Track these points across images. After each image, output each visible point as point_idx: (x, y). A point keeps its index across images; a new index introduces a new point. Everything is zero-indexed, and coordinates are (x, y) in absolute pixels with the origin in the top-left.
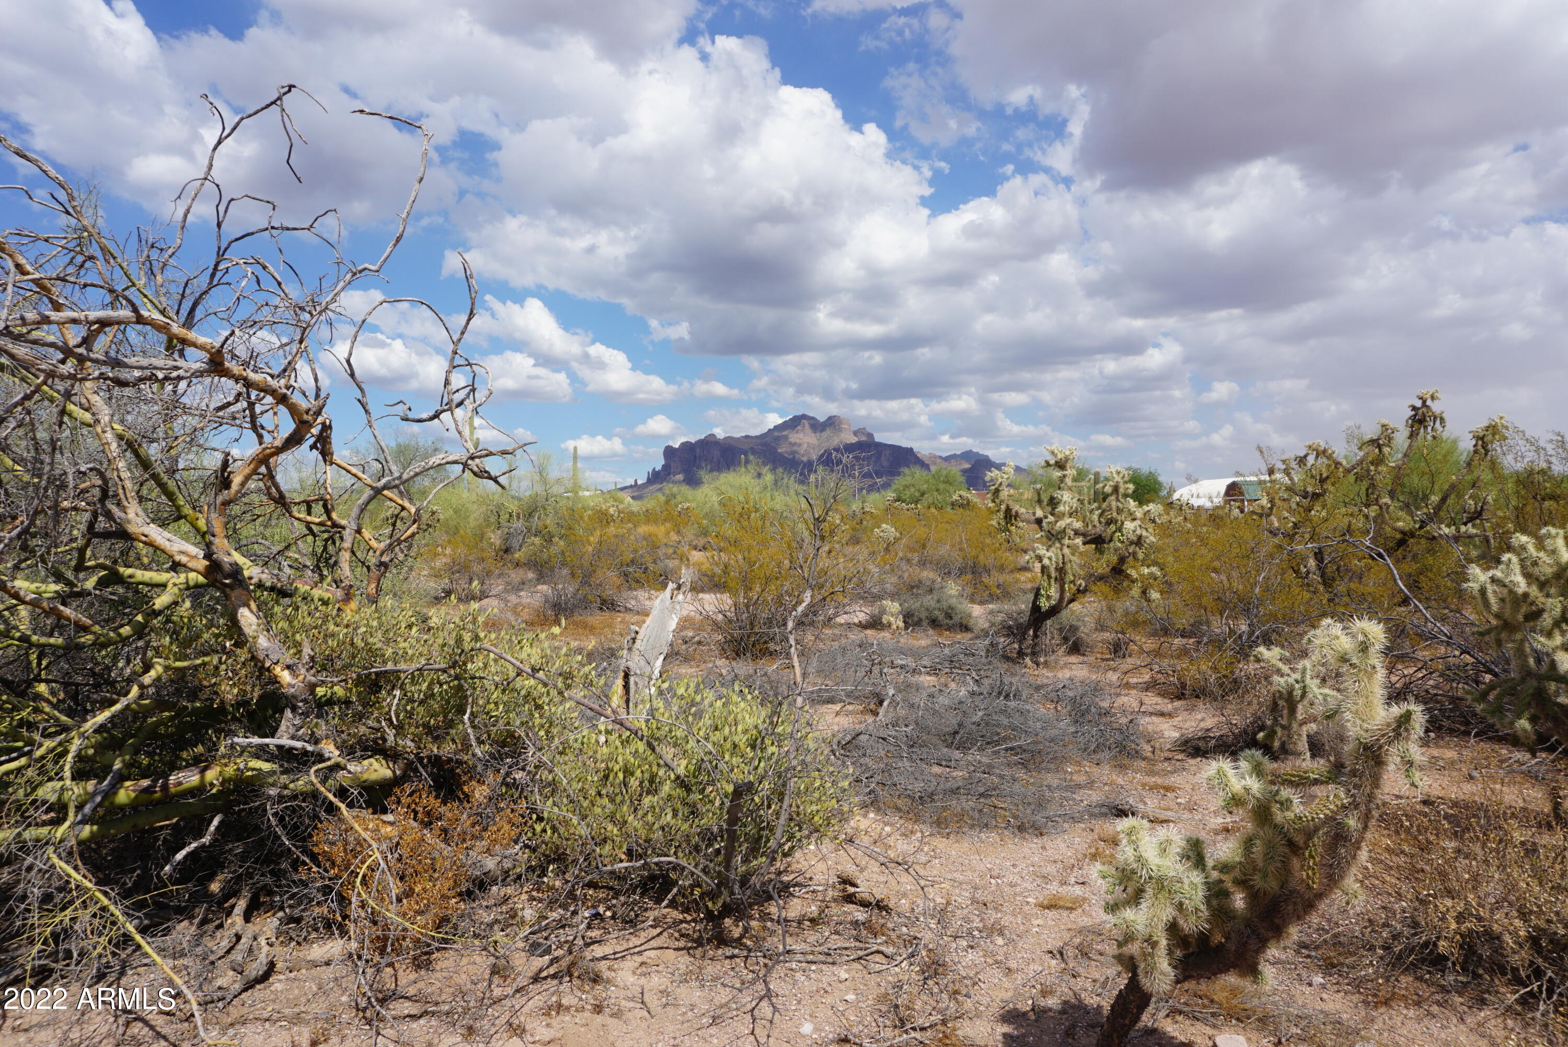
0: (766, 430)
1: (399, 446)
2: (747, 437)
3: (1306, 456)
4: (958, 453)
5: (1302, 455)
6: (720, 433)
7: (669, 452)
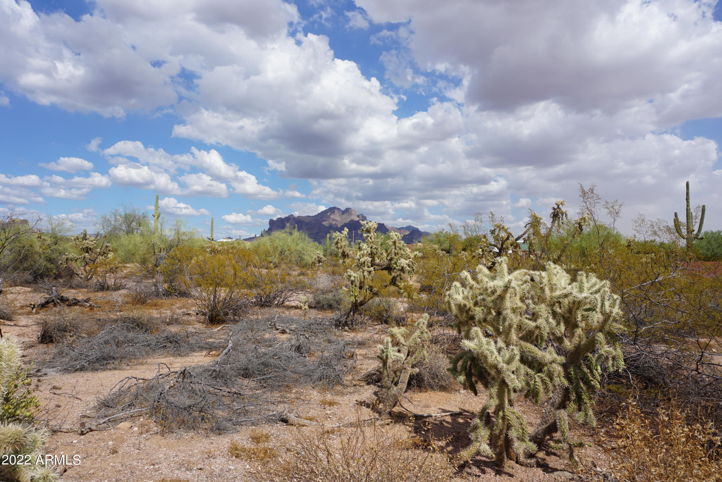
0: (317, 214)
1: (126, 215)
2: (308, 216)
3: (495, 230)
4: (405, 226)
5: (493, 229)
6: (296, 214)
7: (272, 222)
